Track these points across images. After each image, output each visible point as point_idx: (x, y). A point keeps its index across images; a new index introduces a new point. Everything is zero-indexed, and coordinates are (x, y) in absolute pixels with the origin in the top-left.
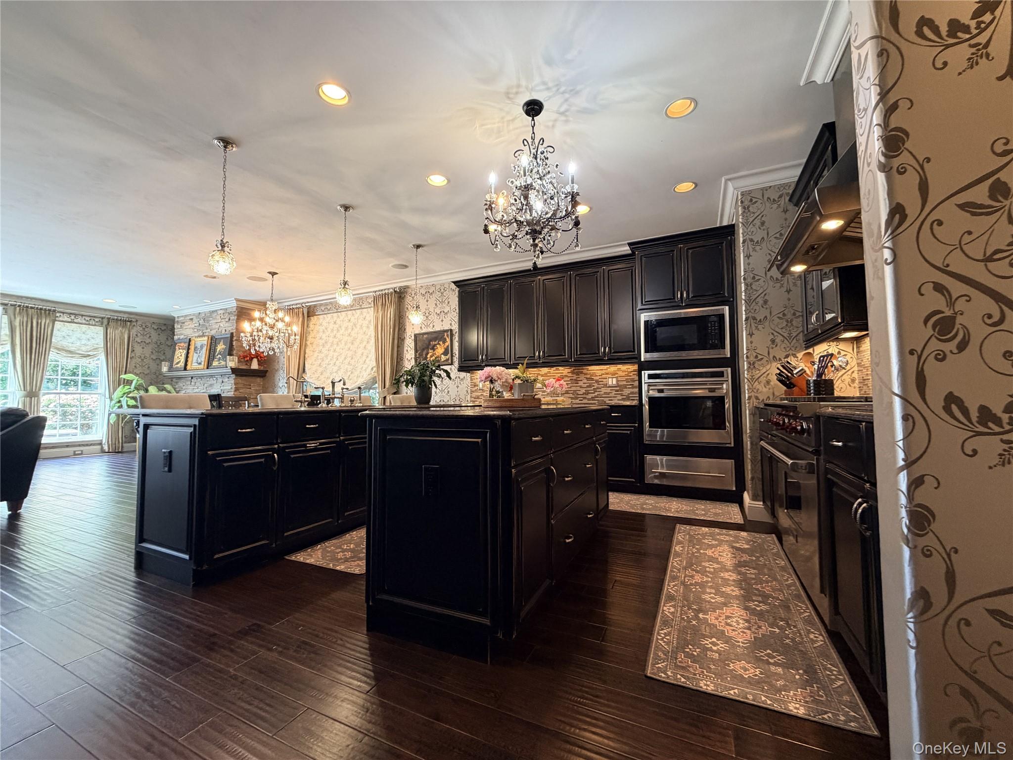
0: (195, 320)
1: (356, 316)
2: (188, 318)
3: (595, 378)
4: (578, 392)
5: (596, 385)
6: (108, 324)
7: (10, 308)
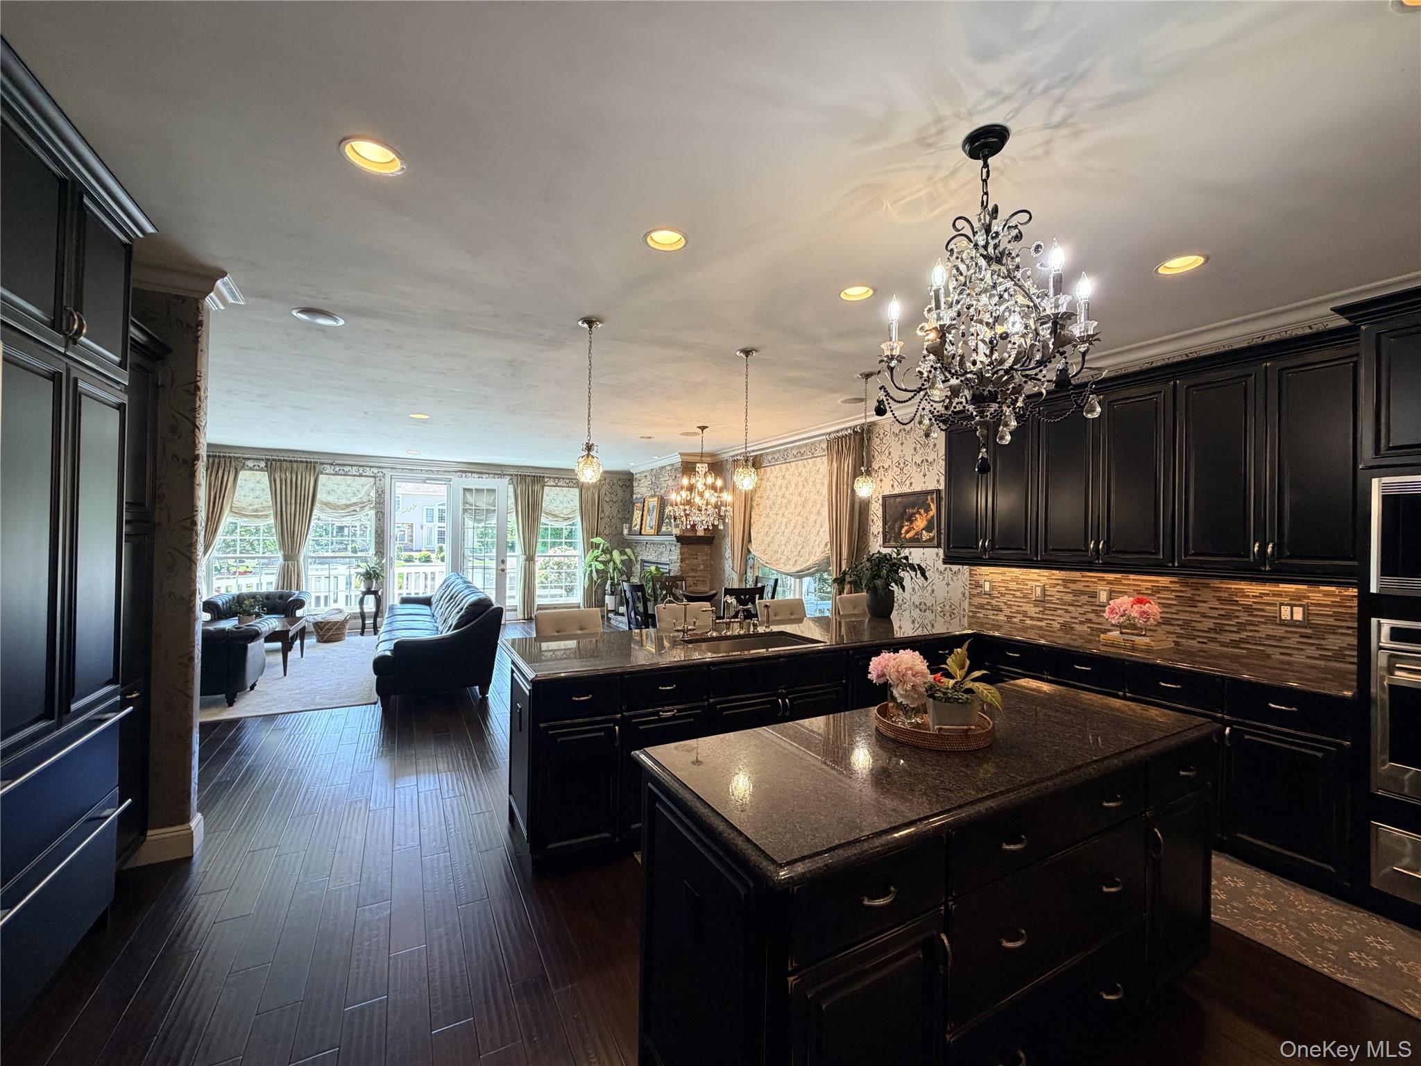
0: (649, 478)
1: (808, 467)
2: (643, 475)
3: (1243, 601)
4: (1194, 624)
5: (1244, 617)
7: (515, 478)
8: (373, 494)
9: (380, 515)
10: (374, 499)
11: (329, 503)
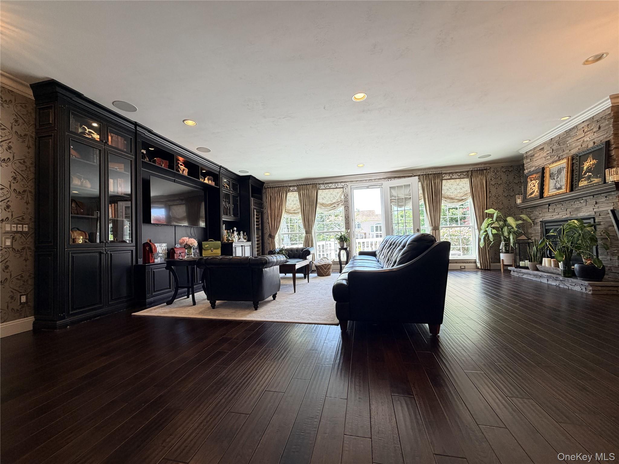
0: (547, 148)
2: (538, 149)
6: (472, 175)
7: (421, 177)
8: (343, 197)
9: (347, 208)
10: (343, 200)
11: (323, 204)
